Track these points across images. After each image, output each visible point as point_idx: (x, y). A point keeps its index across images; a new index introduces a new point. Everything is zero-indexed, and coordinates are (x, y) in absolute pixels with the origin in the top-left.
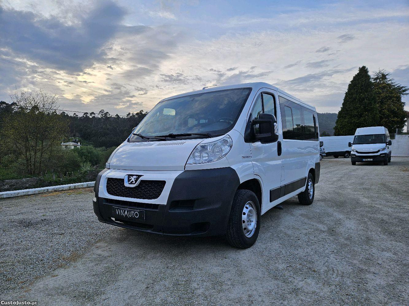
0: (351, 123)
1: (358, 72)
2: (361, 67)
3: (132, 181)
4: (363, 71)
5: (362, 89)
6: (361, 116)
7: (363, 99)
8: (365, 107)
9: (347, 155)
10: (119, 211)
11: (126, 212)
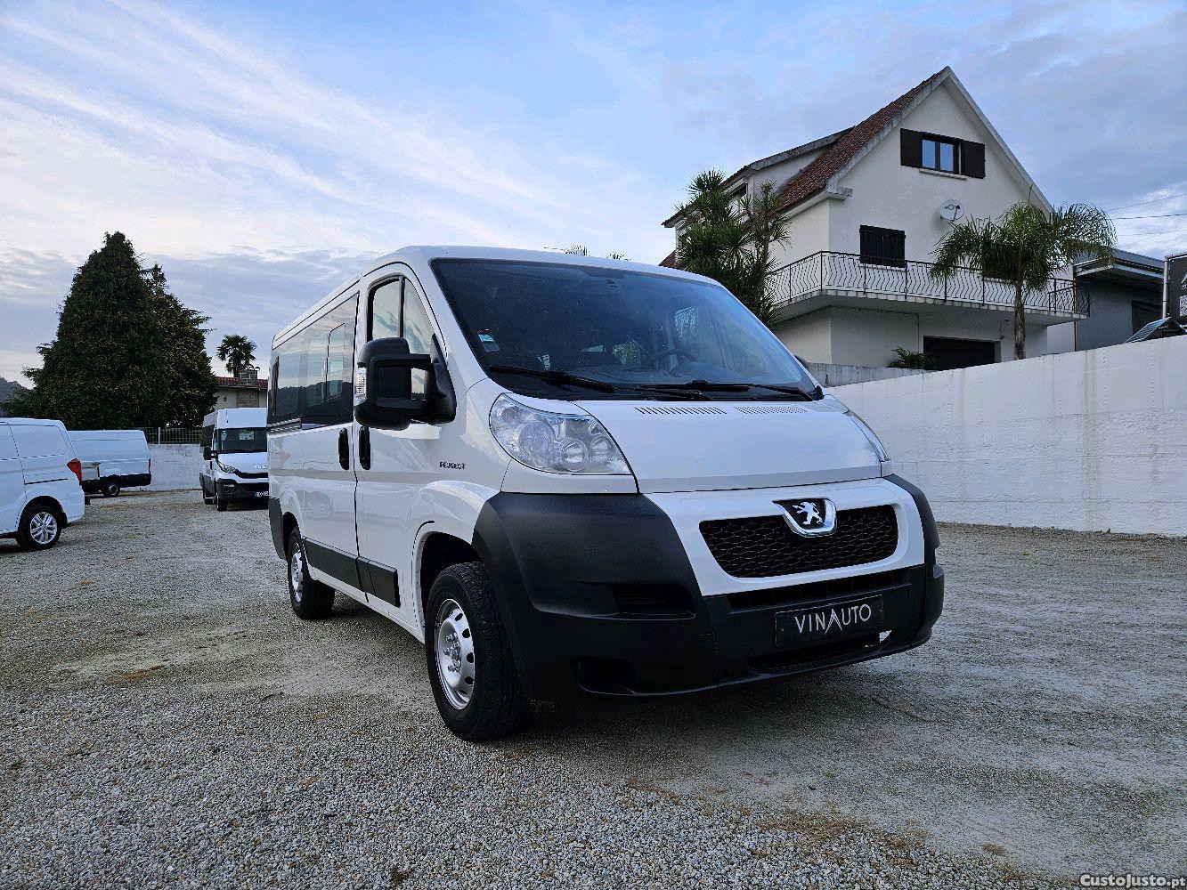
0: (93, 393)
1: (104, 246)
2: (112, 233)
3: (814, 519)
4: (117, 247)
5: (118, 298)
6: (120, 375)
7: (125, 327)
8: (131, 351)
9: (113, 489)
10: (807, 619)
11: (834, 615)
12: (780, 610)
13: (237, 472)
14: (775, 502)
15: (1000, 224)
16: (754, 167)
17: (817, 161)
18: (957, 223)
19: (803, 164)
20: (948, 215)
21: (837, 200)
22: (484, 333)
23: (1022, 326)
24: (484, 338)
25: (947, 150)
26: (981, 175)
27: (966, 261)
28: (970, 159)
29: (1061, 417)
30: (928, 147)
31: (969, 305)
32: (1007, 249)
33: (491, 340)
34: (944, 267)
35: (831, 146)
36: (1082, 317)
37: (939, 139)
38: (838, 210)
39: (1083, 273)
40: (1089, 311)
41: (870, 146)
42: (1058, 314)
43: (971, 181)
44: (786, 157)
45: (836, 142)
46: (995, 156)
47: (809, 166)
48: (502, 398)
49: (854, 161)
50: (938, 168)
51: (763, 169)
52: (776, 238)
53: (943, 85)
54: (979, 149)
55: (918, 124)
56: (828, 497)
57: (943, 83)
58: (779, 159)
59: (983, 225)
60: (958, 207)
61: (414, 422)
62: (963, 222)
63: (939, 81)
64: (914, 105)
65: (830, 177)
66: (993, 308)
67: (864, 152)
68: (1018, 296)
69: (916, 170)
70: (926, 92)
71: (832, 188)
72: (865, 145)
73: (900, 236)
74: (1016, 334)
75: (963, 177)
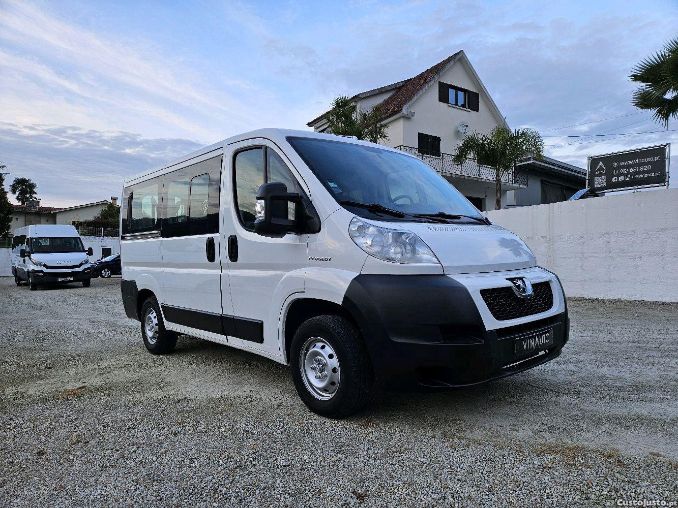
10: (527, 341)
11: (537, 340)
12: (517, 337)
13: (45, 266)
14: (507, 279)
15: (489, 136)
16: (360, 96)
17: (393, 95)
18: (467, 134)
19: (386, 97)
20: (462, 130)
21: (407, 118)
22: (331, 182)
23: (500, 190)
24: (332, 185)
25: (461, 95)
26: (478, 110)
27: (471, 155)
28: (472, 101)
29: (537, 238)
30: (452, 92)
31: (472, 179)
32: (493, 149)
33: (335, 186)
34: (460, 158)
35: (400, 88)
36: (524, 187)
37: (457, 89)
38: (408, 123)
39: (519, 164)
40: (527, 184)
41: (424, 90)
42: (514, 185)
43: (472, 112)
44: (377, 92)
45: (403, 86)
46: (484, 100)
47: (389, 98)
48: (355, 220)
49: (415, 98)
50: (457, 104)
51: (365, 98)
52: (381, 137)
53: (460, 60)
54: (476, 96)
55: (448, 80)
56: (526, 277)
57: (459, 58)
58: (373, 93)
59: (480, 137)
60: (467, 126)
61: (289, 234)
62: (470, 133)
63: (458, 57)
64: (446, 69)
65: (403, 105)
66: (483, 180)
67: (421, 92)
68: (498, 175)
69: (446, 104)
70: (452, 62)
71: (405, 111)
72: (421, 88)
73: (437, 140)
74: (497, 194)
75: (469, 110)
